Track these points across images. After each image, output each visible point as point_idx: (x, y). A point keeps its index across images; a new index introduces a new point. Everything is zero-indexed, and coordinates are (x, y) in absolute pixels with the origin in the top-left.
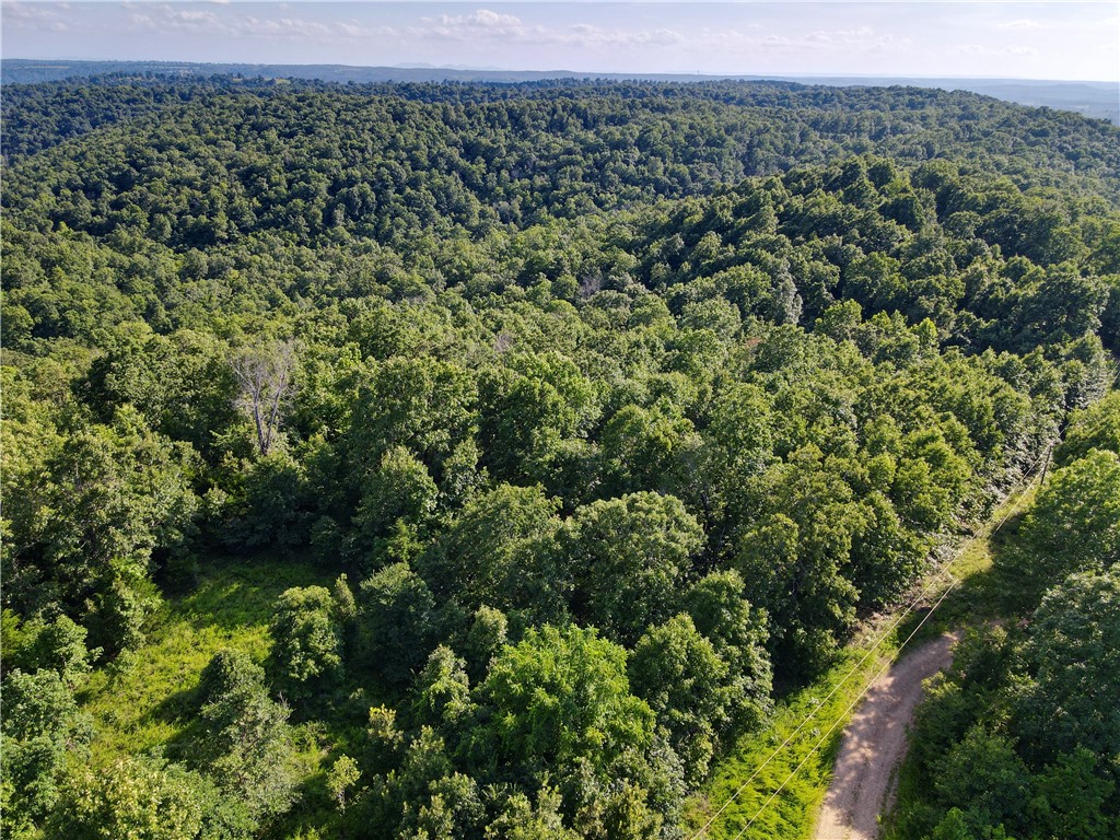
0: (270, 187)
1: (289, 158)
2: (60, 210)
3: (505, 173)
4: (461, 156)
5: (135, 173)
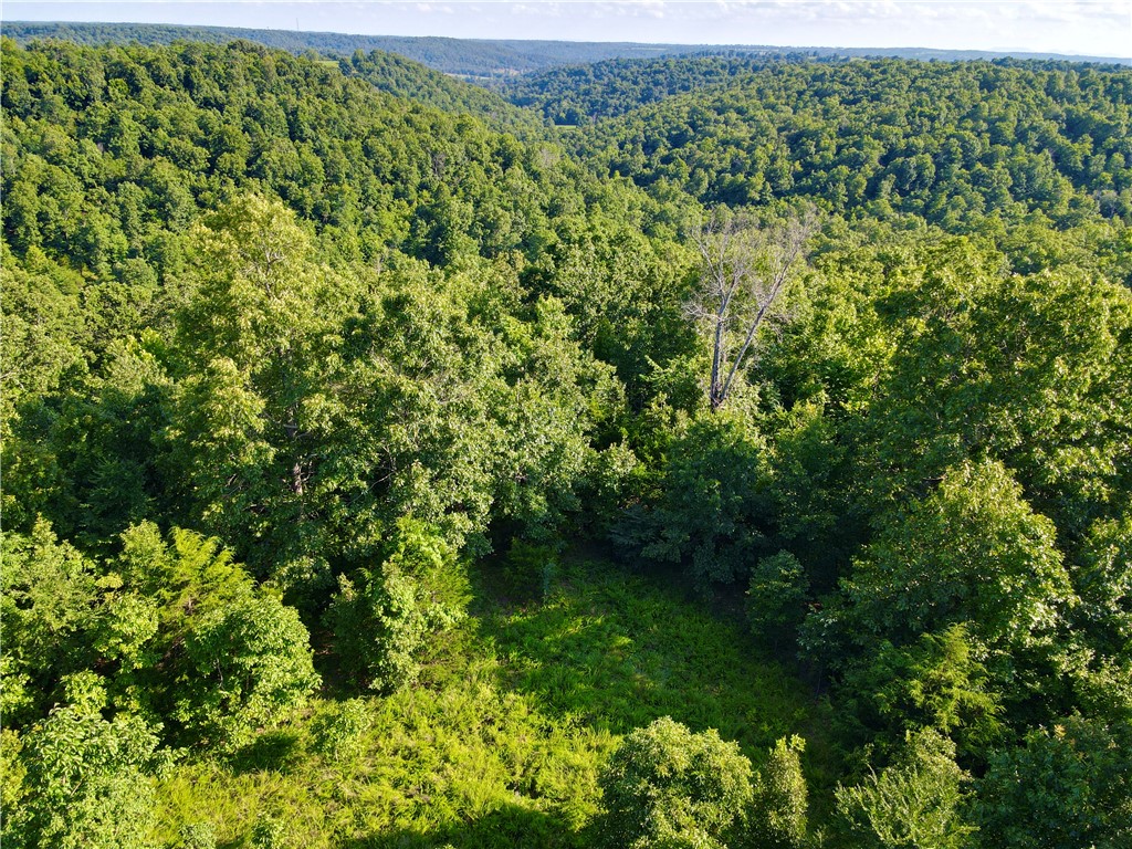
0: (817, 152)
1: (846, 123)
2: (619, 160)
3: (1118, 157)
4: (1061, 131)
5: (691, 132)
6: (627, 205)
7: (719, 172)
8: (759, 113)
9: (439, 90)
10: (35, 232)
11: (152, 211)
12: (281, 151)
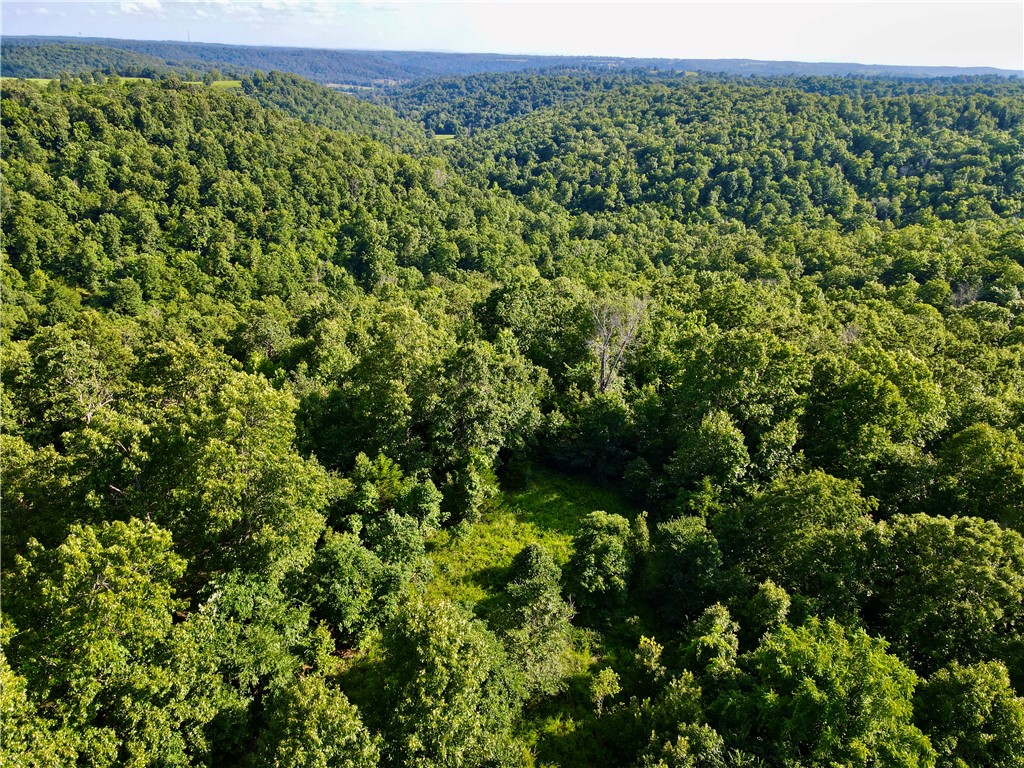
0: (659, 166)
1: (681, 141)
2: (496, 172)
3: (892, 169)
4: (849, 149)
5: (555, 147)
6: (508, 216)
7: (581, 183)
8: (610, 130)
9: (333, 107)
10: (35, 257)
11: (129, 237)
12: (227, 183)
